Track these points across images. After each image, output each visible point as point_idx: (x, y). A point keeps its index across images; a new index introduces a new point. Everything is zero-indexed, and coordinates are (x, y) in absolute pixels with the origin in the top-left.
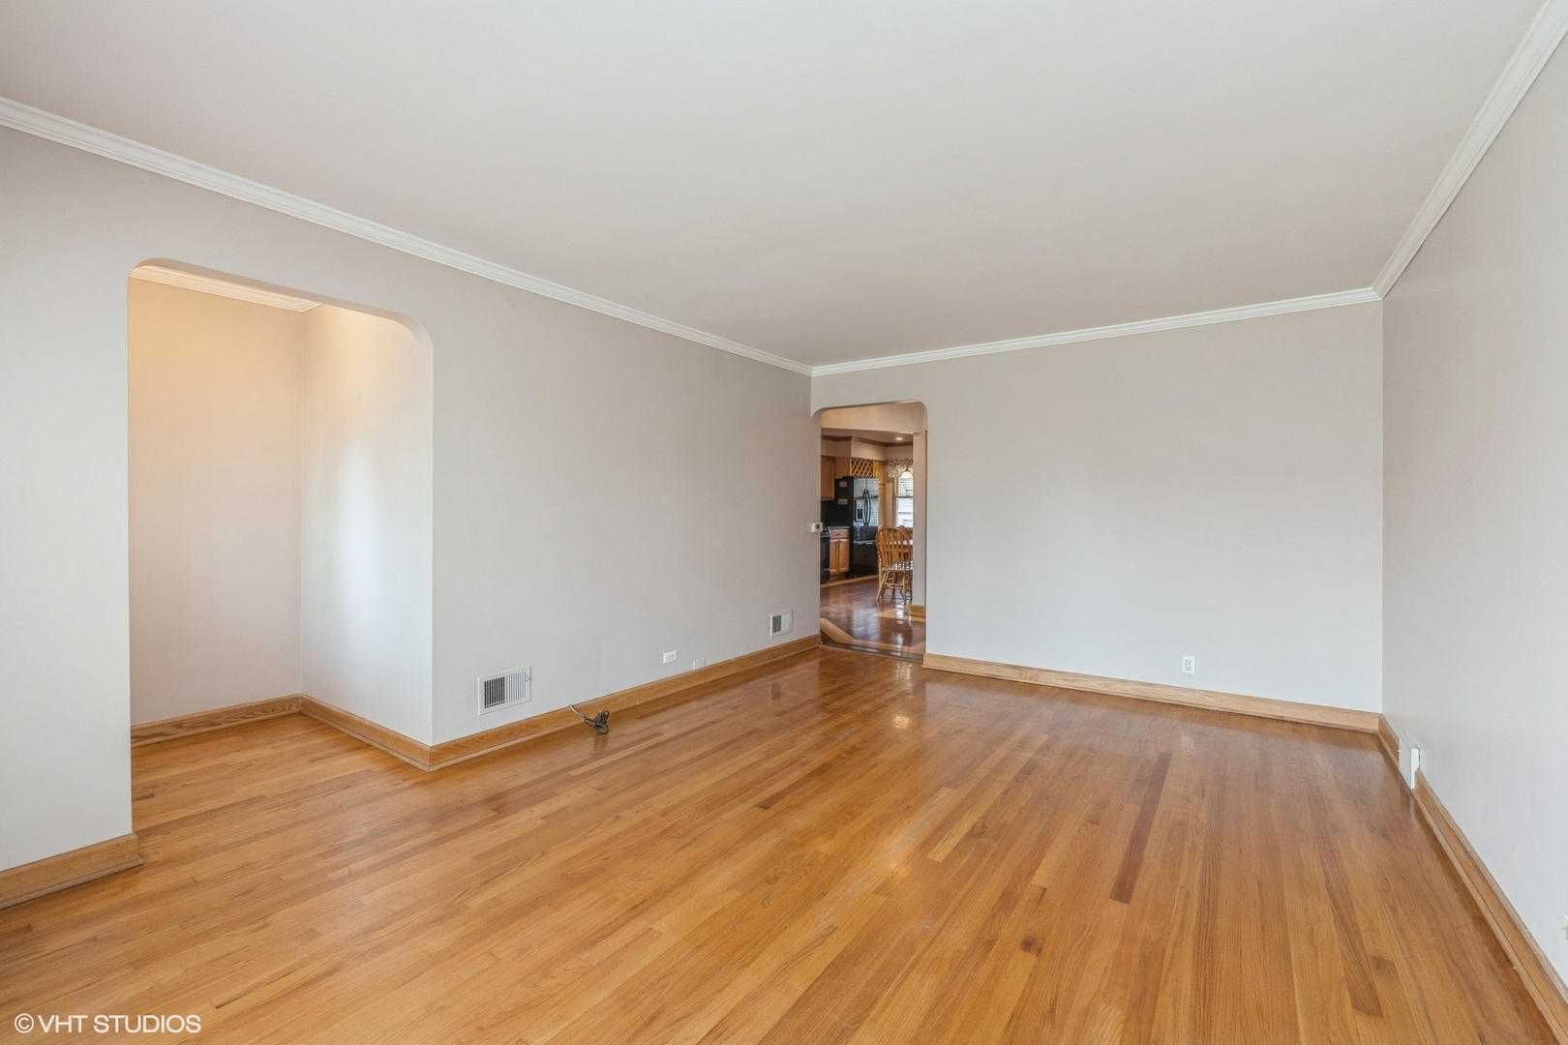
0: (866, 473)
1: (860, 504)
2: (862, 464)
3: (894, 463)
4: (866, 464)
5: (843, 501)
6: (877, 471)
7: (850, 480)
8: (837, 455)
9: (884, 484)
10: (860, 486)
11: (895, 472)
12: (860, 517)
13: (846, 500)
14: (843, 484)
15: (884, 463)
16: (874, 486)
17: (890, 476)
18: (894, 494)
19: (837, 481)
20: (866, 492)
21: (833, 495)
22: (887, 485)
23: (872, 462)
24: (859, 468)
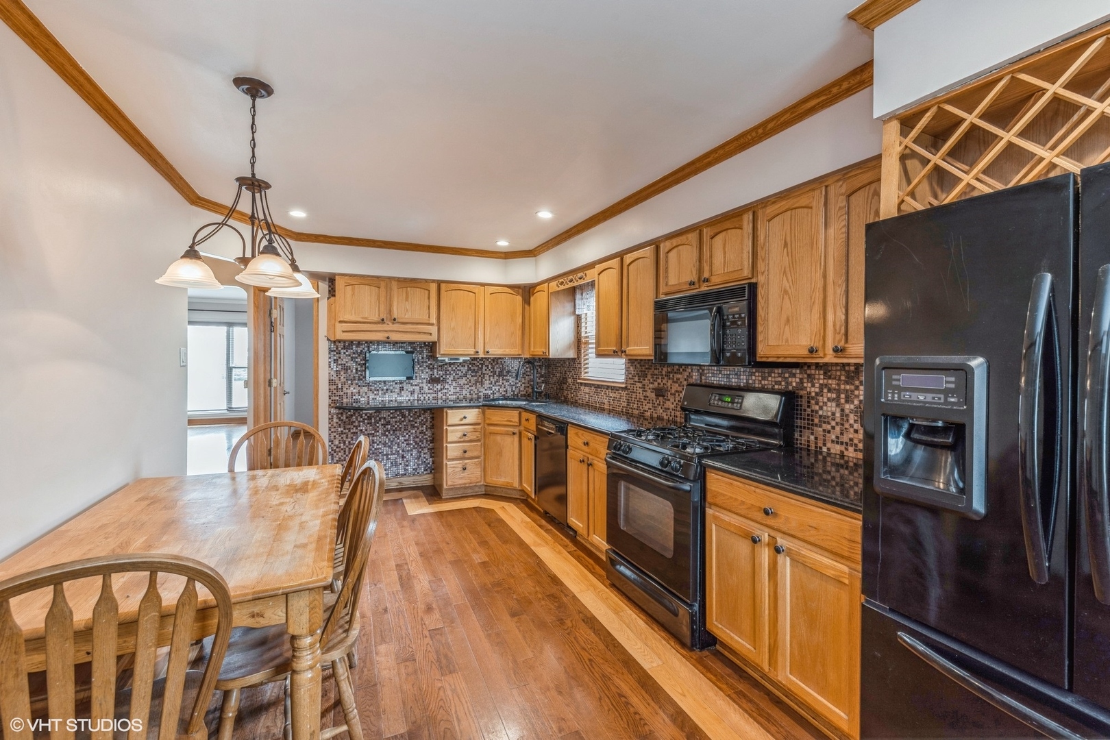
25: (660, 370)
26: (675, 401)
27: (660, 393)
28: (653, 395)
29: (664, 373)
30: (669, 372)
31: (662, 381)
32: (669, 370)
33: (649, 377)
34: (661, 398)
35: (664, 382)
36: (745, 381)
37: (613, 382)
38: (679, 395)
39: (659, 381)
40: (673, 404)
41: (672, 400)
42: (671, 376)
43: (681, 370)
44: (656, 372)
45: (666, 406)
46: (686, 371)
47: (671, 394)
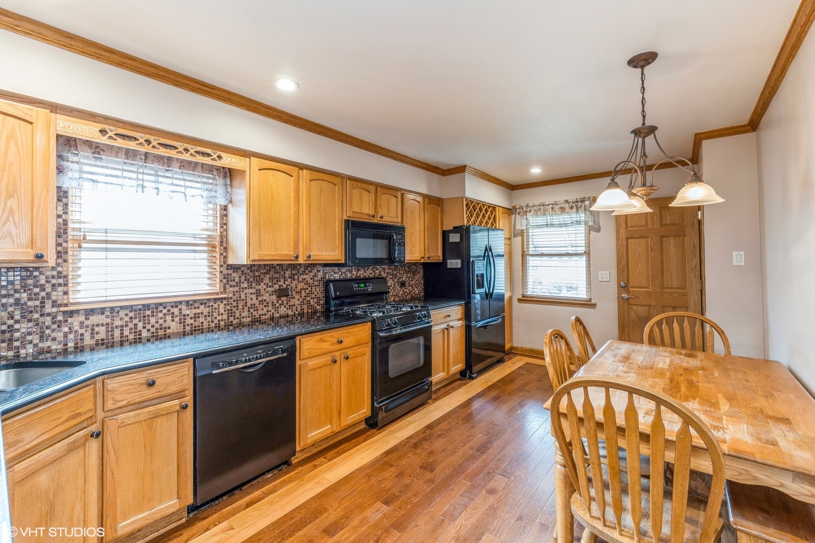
0: (487, 223)
1: (479, 268)
2: (481, 210)
3: (524, 211)
4: (486, 211)
5: (454, 263)
6: (502, 222)
7: (464, 232)
8: (444, 196)
9: (510, 239)
10: (478, 242)
11: (524, 222)
12: (481, 285)
13: (459, 261)
14: (455, 238)
15: (510, 211)
16: (498, 241)
17: (518, 227)
18: (523, 252)
19: (445, 234)
20: (488, 249)
21: (440, 254)
22: (513, 239)
23: (494, 208)
24: (478, 216)
25: (282, 273)
26: (301, 297)
27: (282, 293)
28: (274, 297)
29: (287, 275)
30: (294, 274)
31: (284, 283)
32: (293, 272)
33: (266, 280)
34: (284, 299)
35: (287, 283)
36: (355, 275)
37: (195, 295)
38: (305, 292)
39: (281, 283)
40: (299, 300)
41: (297, 297)
42: (296, 277)
43: (307, 272)
44: (276, 275)
45: (291, 303)
46: (312, 272)
47: (296, 293)
